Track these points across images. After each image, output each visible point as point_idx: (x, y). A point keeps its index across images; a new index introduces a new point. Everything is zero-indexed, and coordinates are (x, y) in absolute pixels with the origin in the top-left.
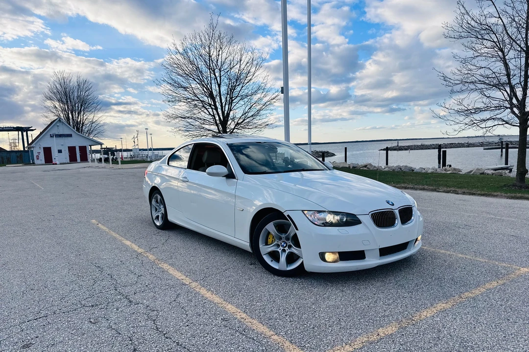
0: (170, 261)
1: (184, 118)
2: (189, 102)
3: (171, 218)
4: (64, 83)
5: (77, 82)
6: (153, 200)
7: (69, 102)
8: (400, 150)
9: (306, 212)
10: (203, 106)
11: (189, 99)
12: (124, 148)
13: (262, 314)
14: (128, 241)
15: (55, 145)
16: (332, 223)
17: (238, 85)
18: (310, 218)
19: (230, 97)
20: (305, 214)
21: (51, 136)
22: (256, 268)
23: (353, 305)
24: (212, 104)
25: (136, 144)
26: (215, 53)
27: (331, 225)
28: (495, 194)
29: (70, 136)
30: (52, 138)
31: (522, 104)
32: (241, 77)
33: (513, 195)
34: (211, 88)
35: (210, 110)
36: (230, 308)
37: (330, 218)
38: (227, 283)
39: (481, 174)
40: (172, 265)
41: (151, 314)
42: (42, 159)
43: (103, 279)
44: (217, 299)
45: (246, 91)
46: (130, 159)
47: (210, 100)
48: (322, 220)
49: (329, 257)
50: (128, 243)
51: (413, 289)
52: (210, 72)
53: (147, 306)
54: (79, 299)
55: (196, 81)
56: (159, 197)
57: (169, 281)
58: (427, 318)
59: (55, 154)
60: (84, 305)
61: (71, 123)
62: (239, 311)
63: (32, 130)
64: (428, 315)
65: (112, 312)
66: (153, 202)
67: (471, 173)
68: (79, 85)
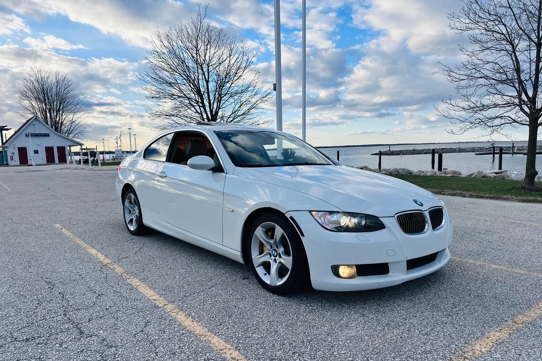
0: (142, 275)
1: (170, 116)
2: (175, 98)
3: (147, 221)
4: (42, 79)
5: (56, 79)
6: (126, 200)
7: (47, 100)
8: (392, 155)
9: (315, 212)
10: (190, 103)
11: (174, 95)
12: (107, 150)
13: (261, 351)
14: (94, 249)
15: (31, 145)
16: (347, 227)
17: (228, 82)
18: (320, 221)
19: (219, 94)
20: (312, 215)
21: (27, 136)
22: (250, 283)
23: (380, 335)
24: (200, 101)
25: (119, 145)
26: (203, 47)
27: (347, 229)
28: (505, 197)
29: (48, 135)
30: (27, 138)
31: (533, 100)
32: (231, 73)
33: (525, 198)
34: (199, 85)
35: (197, 108)
36: (217, 342)
37: (345, 221)
38: (213, 305)
39: (482, 177)
40: (143, 280)
41: (106, 352)
42: (16, 160)
43: (51, 300)
44: (199, 329)
45: (236, 88)
46: (112, 161)
47: (197, 97)
48: (335, 223)
49: (344, 271)
50: (93, 251)
51: (452, 311)
52: (197, 67)
53: (104, 340)
54: (12, 329)
55: (182, 76)
56: (133, 196)
57: (137, 303)
58: (483, 353)
59: (30, 154)
60: (15, 339)
61: (49, 123)
62: (229, 347)
63: (7, 130)
64: (484, 350)
65: (52, 350)
66: (127, 203)
67: (473, 176)
68: (57, 82)
